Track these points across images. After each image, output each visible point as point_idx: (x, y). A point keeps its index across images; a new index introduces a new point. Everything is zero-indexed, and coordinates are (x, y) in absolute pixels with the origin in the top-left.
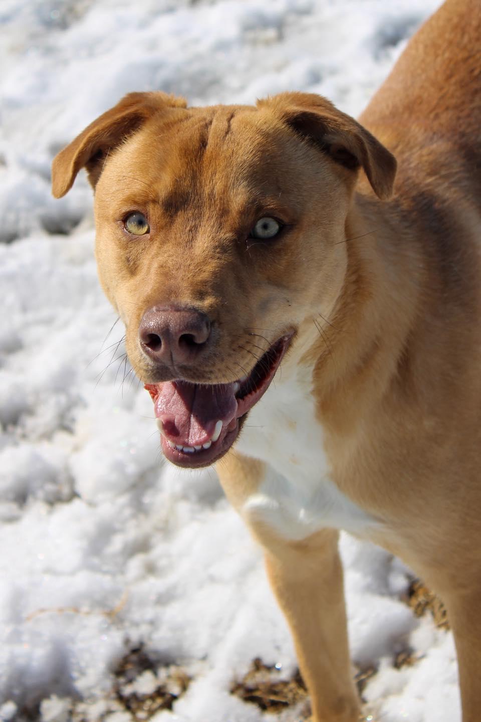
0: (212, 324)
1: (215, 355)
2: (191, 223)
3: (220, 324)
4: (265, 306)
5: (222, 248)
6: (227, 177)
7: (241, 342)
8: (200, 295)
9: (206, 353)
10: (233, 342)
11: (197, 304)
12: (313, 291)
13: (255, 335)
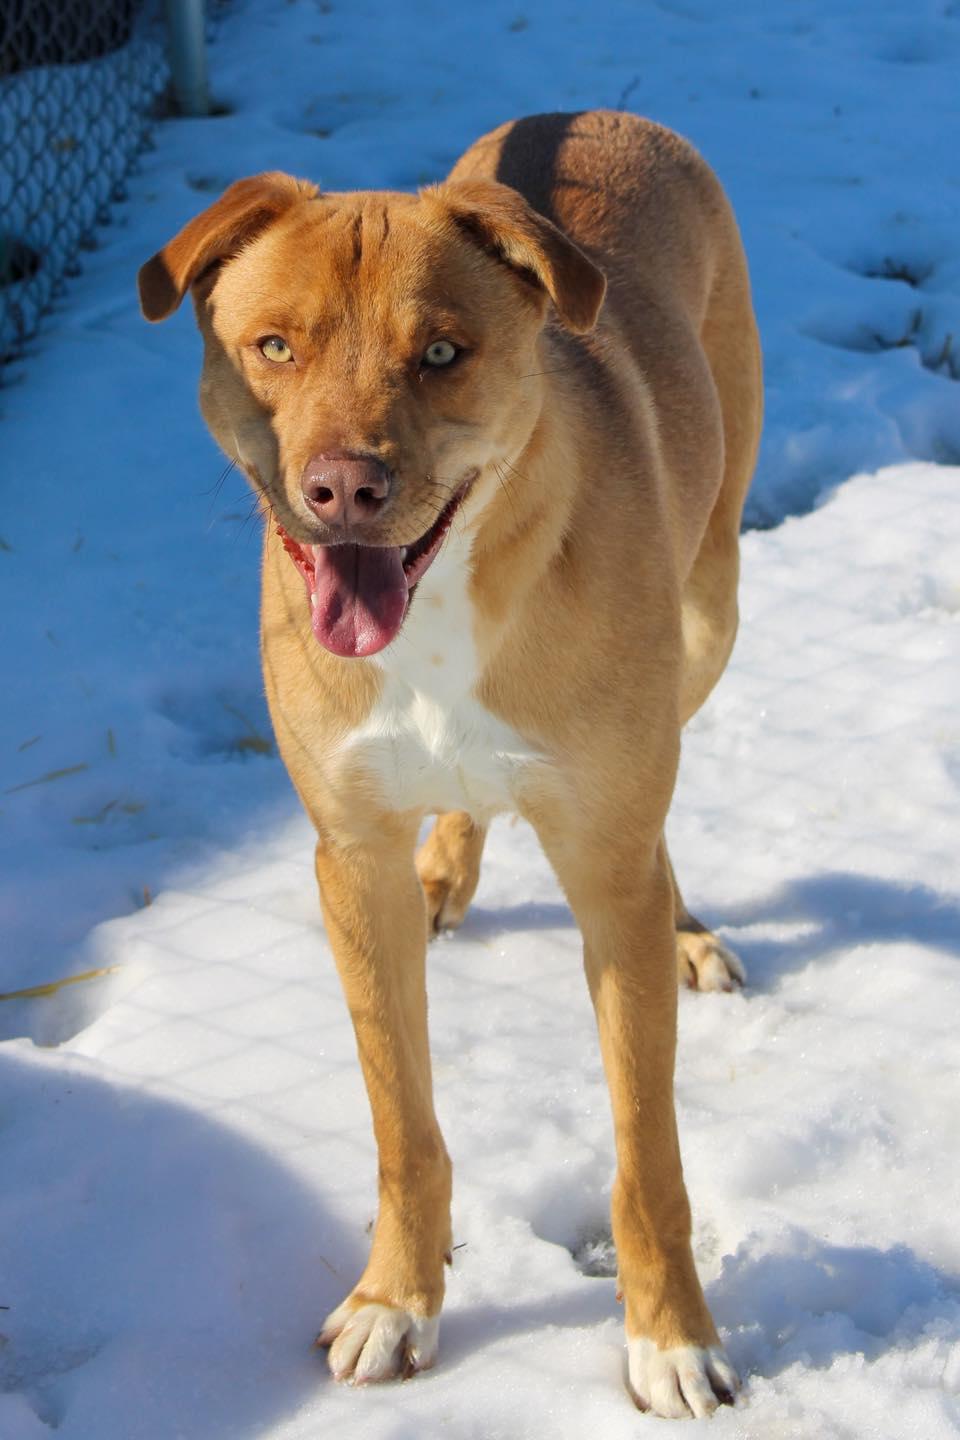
0: (392, 473)
1: (394, 509)
2: (348, 352)
3: (401, 473)
4: (442, 448)
5: (389, 379)
6: (390, 297)
7: (423, 495)
8: (375, 439)
9: (386, 507)
10: (413, 495)
11: (373, 450)
12: (496, 428)
13: (436, 484)
